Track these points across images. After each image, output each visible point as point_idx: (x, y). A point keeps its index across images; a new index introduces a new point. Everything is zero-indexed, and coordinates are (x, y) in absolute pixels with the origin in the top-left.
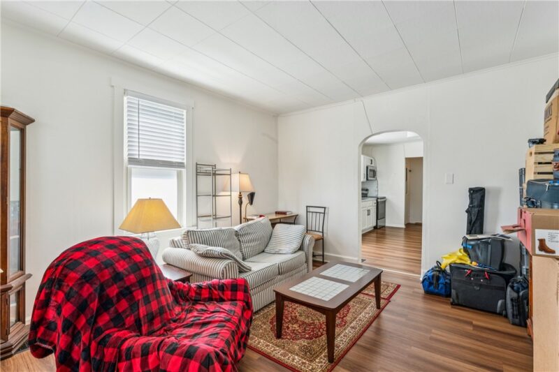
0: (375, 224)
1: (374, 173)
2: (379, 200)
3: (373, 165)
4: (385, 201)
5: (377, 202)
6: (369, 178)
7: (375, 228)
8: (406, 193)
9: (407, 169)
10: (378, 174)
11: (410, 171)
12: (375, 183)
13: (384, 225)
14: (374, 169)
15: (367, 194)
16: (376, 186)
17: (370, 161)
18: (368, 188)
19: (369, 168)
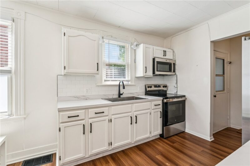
1: (170, 67)
3: (169, 57)
4: (185, 100)
6: (158, 73)
7: (162, 136)
11: (230, 63)
13: (184, 131)
14: (168, 61)
15: (166, 91)
16: (175, 82)
17: (163, 52)
18: (168, 85)
19: (157, 60)
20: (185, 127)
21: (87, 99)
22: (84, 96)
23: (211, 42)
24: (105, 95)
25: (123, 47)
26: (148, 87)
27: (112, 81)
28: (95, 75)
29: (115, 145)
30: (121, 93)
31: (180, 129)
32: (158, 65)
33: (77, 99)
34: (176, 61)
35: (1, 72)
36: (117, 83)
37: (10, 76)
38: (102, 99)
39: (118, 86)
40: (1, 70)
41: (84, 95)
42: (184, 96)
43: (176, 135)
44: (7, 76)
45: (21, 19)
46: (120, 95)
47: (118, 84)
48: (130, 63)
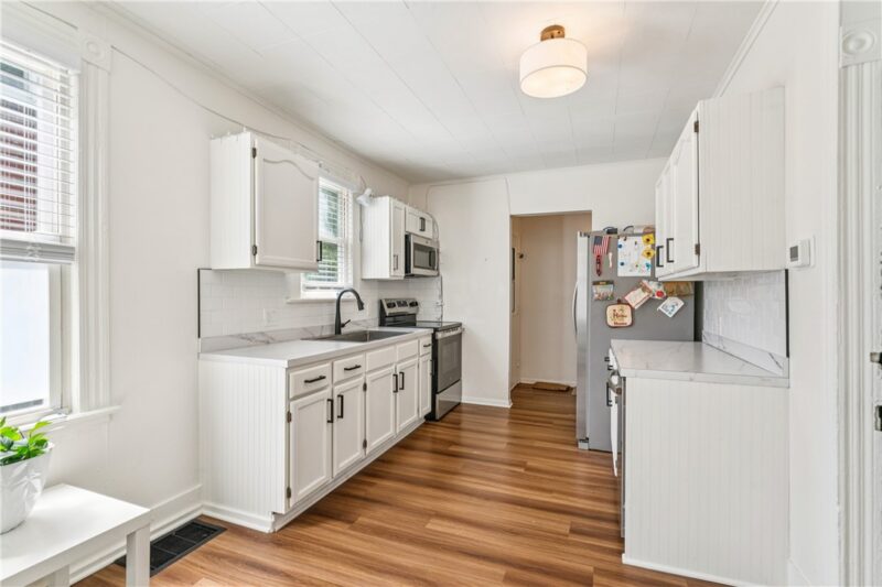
0: (427, 409)
1: (431, 257)
2: (440, 335)
3: (428, 233)
4: (460, 334)
5: (435, 341)
6: (414, 271)
7: (430, 417)
8: (513, 310)
9: (514, 250)
10: (442, 260)
11: (521, 256)
12: (435, 284)
13: (458, 401)
14: (429, 245)
15: (414, 315)
16: (438, 293)
17: (419, 222)
18: (418, 299)
19: (413, 240)
20: (460, 393)
21: (268, 343)
22: (262, 334)
23: (512, 217)
24: (305, 329)
25: (335, 195)
26: (389, 306)
27: (322, 288)
28: (286, 271)
29: (372, 445)
30: (343, 321)
31: (452, 400)
32: (417, 252)
33: (246, 342)
34: (441, 244)
35: (5, 250)
36: (333, 295)
37: (56, 267)
38: (303, 339)
39: (335, 304)
40: (4, 241)
41: (263, 330)
42: (460, 325)
43: (452, 410)
44: (46, 265)
45: (98, 67)
46: (339, 326)
47: (336, 297)
48: (350, 242)
